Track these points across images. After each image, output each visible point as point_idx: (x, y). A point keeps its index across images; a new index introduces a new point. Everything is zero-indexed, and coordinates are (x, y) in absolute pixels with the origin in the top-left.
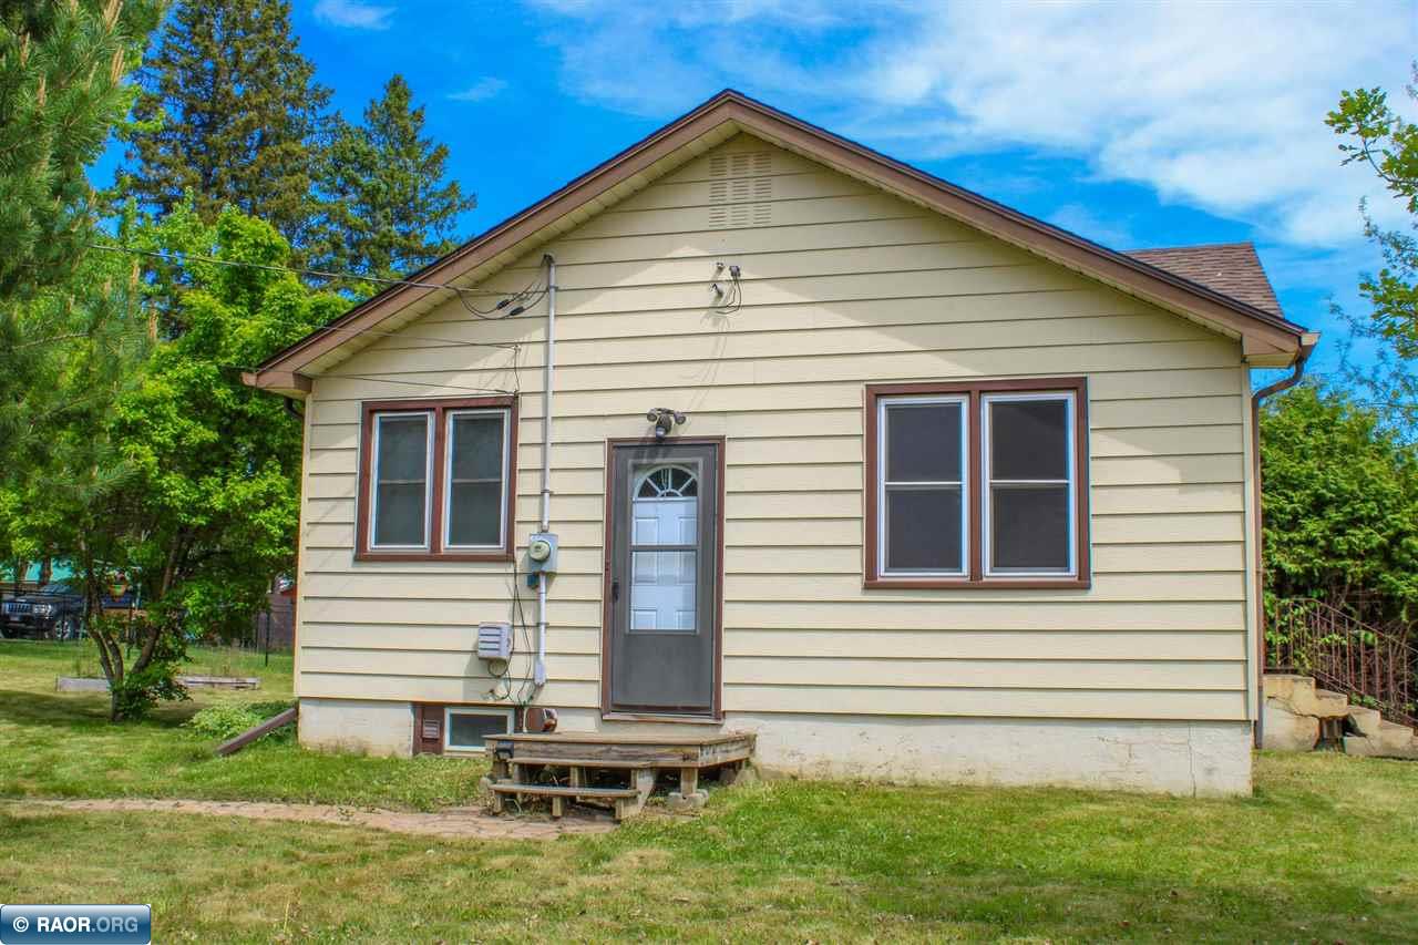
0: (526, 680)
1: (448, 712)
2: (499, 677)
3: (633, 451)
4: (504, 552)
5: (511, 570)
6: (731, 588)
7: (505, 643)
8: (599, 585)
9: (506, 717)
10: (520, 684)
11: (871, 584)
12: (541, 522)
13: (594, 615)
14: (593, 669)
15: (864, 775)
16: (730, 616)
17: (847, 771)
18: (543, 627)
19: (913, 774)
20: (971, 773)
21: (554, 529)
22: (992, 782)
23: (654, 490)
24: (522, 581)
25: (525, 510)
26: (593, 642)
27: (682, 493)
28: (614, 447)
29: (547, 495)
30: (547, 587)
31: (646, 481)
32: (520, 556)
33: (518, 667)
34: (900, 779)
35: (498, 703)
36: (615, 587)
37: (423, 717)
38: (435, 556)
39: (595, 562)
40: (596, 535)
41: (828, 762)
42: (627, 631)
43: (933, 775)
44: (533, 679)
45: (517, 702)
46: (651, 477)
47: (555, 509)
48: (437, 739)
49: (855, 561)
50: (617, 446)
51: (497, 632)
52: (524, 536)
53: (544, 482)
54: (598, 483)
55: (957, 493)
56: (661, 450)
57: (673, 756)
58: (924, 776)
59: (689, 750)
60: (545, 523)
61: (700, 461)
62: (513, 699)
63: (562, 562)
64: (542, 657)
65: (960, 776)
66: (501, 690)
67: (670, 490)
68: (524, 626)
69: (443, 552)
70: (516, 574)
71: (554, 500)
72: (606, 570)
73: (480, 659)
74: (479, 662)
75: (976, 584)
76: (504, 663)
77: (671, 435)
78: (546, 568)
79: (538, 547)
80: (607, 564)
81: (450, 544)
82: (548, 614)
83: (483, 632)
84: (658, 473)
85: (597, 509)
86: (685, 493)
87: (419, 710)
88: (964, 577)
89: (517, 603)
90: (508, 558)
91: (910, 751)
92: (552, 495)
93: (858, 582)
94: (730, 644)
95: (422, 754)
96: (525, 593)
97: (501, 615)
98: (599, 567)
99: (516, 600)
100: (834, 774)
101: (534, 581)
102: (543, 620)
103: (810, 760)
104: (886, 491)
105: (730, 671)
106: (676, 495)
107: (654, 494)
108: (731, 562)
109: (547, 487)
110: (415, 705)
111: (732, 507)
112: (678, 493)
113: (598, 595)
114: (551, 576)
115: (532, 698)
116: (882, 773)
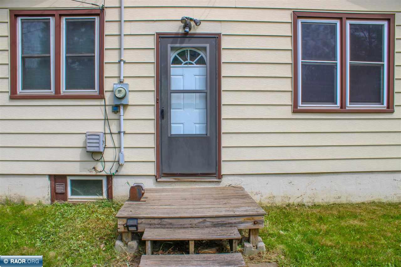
0: (115, 161)
1: (69, 180)
2: (98, 160)
3: (171, 40)
4: (97, 94)
5: (103, 103)
6: (226, 113)
7: (101, 143)
8: (153, 111)
9: (102, 180)
10: (111, 164)
11: (296, 110)
12: (120, 77)
13: (151, 127)
14: (151, 155)
15: (291, 202)
16: (226, 127)
17: (282, 200)
18: (122, 134)
19: (313, 200)
20: (339, 198)
21: (126, 81)
22: (348, 201)
23: (180, 61)
24: (109, 110)
25: (109, 71)
26: (151, 141)
27: (195, 63)
28: (160, 37)
29: (122, 63)
30: (124, 113)
31: (176, 56)
32: (107, 95)
33: (109, 155)
34: (308, 203)
35: (98, 174)
36: (162, 112)
37: (55, 182)
38: (57, 96)
39: (151, 99)
40: (151, 85)
41: (274, 197)
42: (169, 136)
43: (323, 199)
44: (119, 161)
45: (109, 173)
46: (178, 54)
47: (127, 70)
48: (63, 193)
49: (288, 99)
50: (161, 37)
51: (97, 137)
52: (109, 85)
53: (120, 55)
54: (151, 57)
55: (334, 67)
56: (187, 40)
57: (247, 222)
58: (319, 200)
59: (257, 218)
60: (122, 78)
61: (208, 46)
62: (107, 171)
63: (132, 99)
64: (123, 150)
65: (334, 200)
66: (99, 167)
67: (189, 61)
68: (111, 133)
69: (62, 94)
70: (105, 105)
71: (127, 65)
72: (157, 103)
73: (87, 152)
74: (87, 153)
75: (343, 110)
76: (101, 153)
77: (192, 31)
78: (123, 102)
79: (120, 91)
80: (157, 100)
81: (66, 90)
82: (126, 127)
83: (89, 137)
84: (184, 52)
85: (151, 71)
86: (197, 63)
87: (53, 178)
88: (338, 107)
89: (106, 121)
90: (101, 96)
91: (312, 189)
92: (125, 62)
93: (289, 109)
94: (225, 141)
95: (56, 202)
96: (111, 116)
97: (98, 127)
98: (152, 101)
99: (106, 119)
100: (277, 202)
101: (116, 109)
102: (122, 130)
103: (264, 197)
104: (302, 65)
105: (225, 155)
106: (193, 64)
107: (180, 63)
108: (226, 99)
109: (122, 58)
110: (50, 176)
111: (225, 71)
112: (193, 62)
113: (153, 116)
114: (125, 106)
115: (117, 171)
116: (299, 200)
